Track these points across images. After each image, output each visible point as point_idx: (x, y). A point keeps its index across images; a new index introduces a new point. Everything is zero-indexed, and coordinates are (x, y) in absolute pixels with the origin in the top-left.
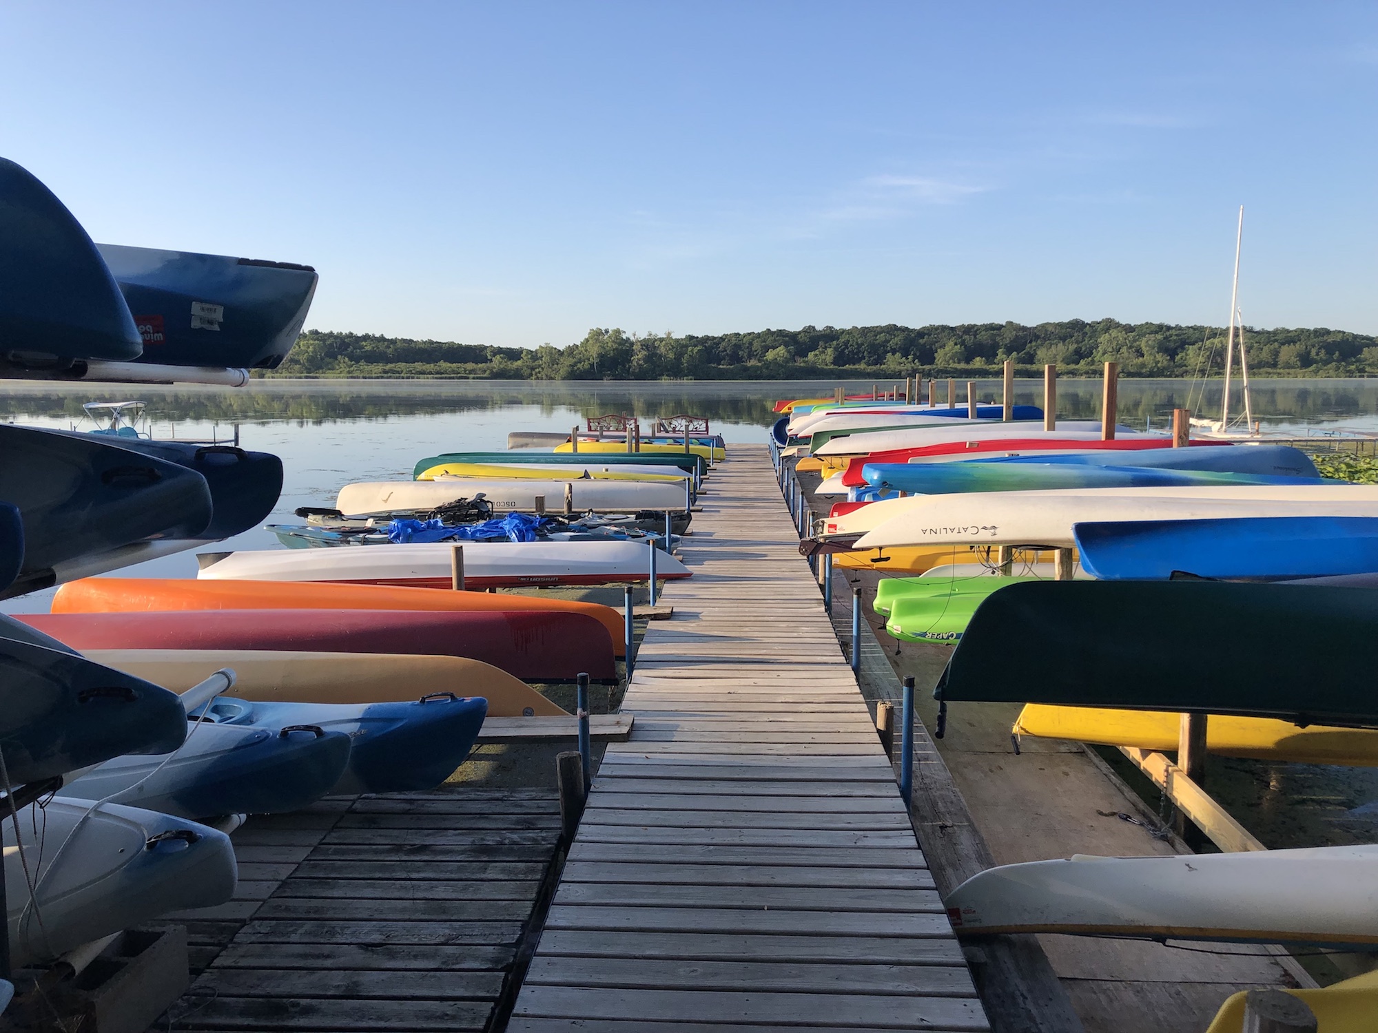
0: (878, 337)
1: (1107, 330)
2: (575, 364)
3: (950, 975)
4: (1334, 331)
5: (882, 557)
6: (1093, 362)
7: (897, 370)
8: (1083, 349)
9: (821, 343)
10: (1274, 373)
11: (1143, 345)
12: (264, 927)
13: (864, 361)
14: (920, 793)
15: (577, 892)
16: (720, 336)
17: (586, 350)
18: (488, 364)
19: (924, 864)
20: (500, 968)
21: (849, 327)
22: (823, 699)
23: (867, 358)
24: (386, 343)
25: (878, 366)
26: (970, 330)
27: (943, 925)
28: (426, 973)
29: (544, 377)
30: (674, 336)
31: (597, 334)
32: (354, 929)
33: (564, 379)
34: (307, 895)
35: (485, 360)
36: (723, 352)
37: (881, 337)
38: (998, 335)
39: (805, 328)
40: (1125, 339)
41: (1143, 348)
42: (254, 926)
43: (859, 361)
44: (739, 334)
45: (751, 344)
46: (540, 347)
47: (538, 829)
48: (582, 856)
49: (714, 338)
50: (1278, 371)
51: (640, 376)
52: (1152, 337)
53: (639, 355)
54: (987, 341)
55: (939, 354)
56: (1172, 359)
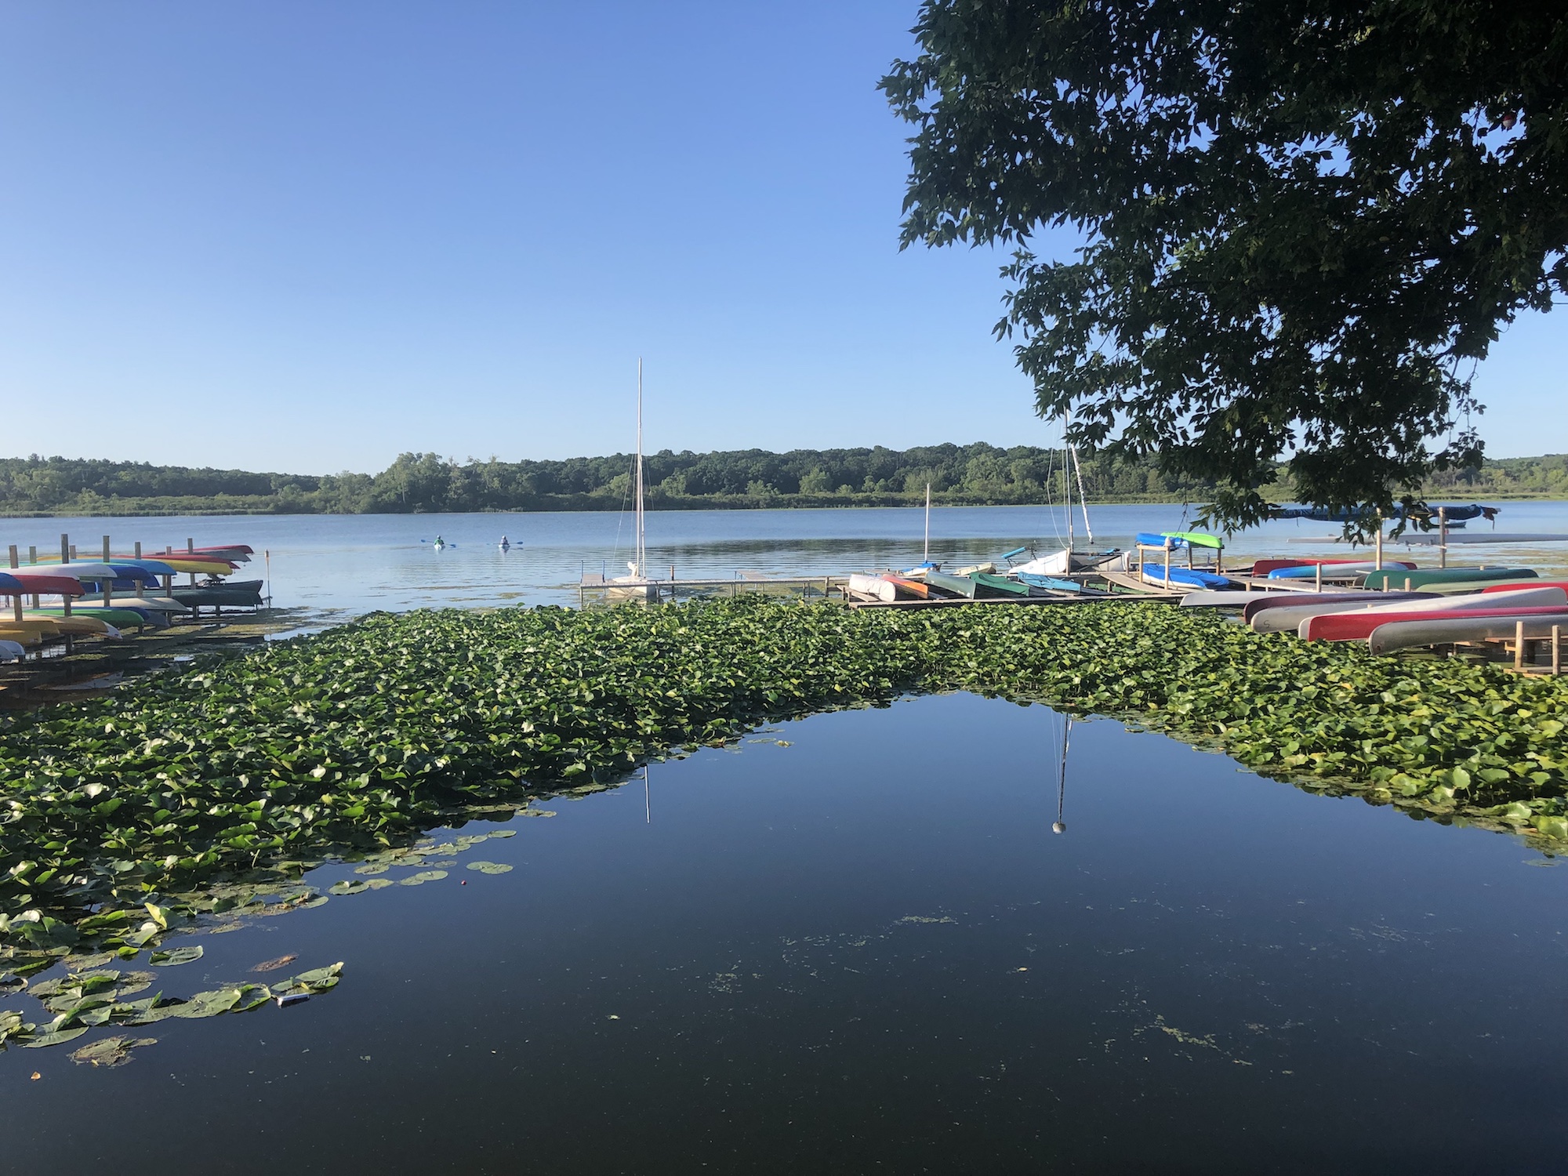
0: (738, 463)
1: (977, 454)
2: (380, 494)
6: (961, 490)
7: (755, 499)
8: (953, 474)
9: (676, 469)
11: (1012, 472)
13: (722, 489)
16: (562, 461)
17: (394, 479)
18: (273, 497)
21: (708, 452)
23: (725, 487)
24: (150, 472)
25: (736, 495)
26: (837, 455)
29: (341, 510)
30: (498, 460)
31: (408, 460)
33: (364, 512)
35: (272, 492)
36: (565, 479)
37: (742, 464)
38: (867, 461)
39: (660, 452)
40: (996, 463)
43: (717, 489)
44: (585, 459)
45: (597, 470)
49: (552, 464)
50: (1145, 495)
51: (459, 507)
52: (1022, 462)
53: (458, 485)
54: (854, 468)
55: (805, 481)
56: (1042, 484)
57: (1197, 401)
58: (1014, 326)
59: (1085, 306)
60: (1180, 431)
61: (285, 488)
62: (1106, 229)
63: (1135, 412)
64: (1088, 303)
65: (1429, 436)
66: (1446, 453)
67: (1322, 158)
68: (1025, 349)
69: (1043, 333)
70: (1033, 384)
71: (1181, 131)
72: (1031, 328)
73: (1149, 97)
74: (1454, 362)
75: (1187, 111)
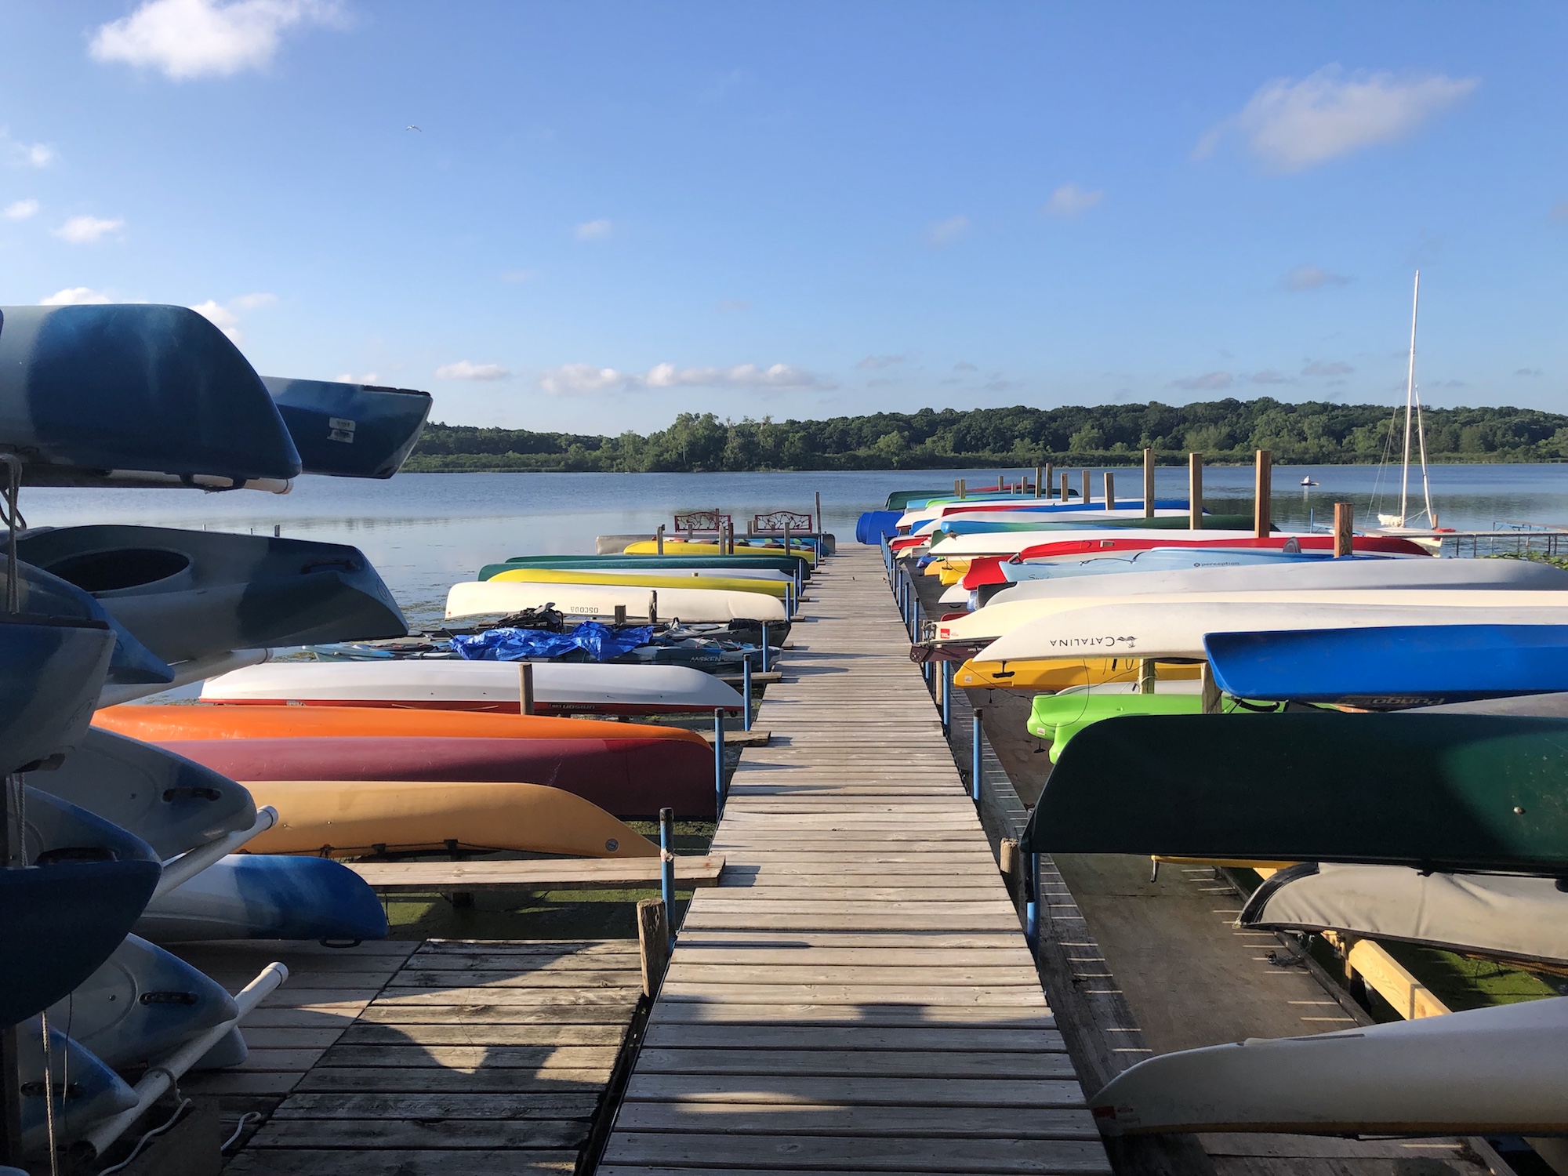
0: (1005, 420)
1: (1263, 411)
2: (662, 454)
3: (1083, 1150)
4: (1522, 411)
5: (1006, 671)
6: (1245, 449)
7: (1026, 458)
8: (1238, 431)
9: (940, 427)
10: (1456, 459)
11: (1305, 428)
12: (306, 1101)
13: (988, 447)
14: (1050, 943)
15: (661, 1059)
16: (826, 421)
17: (674, 438)
18: (563, 455)
19: (1053, 1023)
20: (573, 1143)
21: (971, 410)
22: (939, 836)
23: (992, 445)
24: (448, 431)
25: (1005, 453)
26: (1107, 411)
27: (1074, 1093)
28: (490, 1152)
29: (626, 468)
30: (773, 421)
31: (686, 420)
32: (408, 1102)
33: (648, 471)
34: (354, 1064)
35: (560, 450)
36: (828, 438)
37: (1007, 421)
38: (1142, 417)
40: (1286, 421)
41: (1306, 431)
42: (295, 1101)
43: (984, 446)
44: (846, 418)
45: (860, 429)
46: (622, 434)
47: (617, 987)
48: (666, 1018)
49: (819, 423)
50: (1460, 455)
51: (736, 467)
52: (1316, 418)
53: (734, 444)
54: (1129, 425)
55: (1075, 439)
56: (1340, 442)
61: (573, 447)
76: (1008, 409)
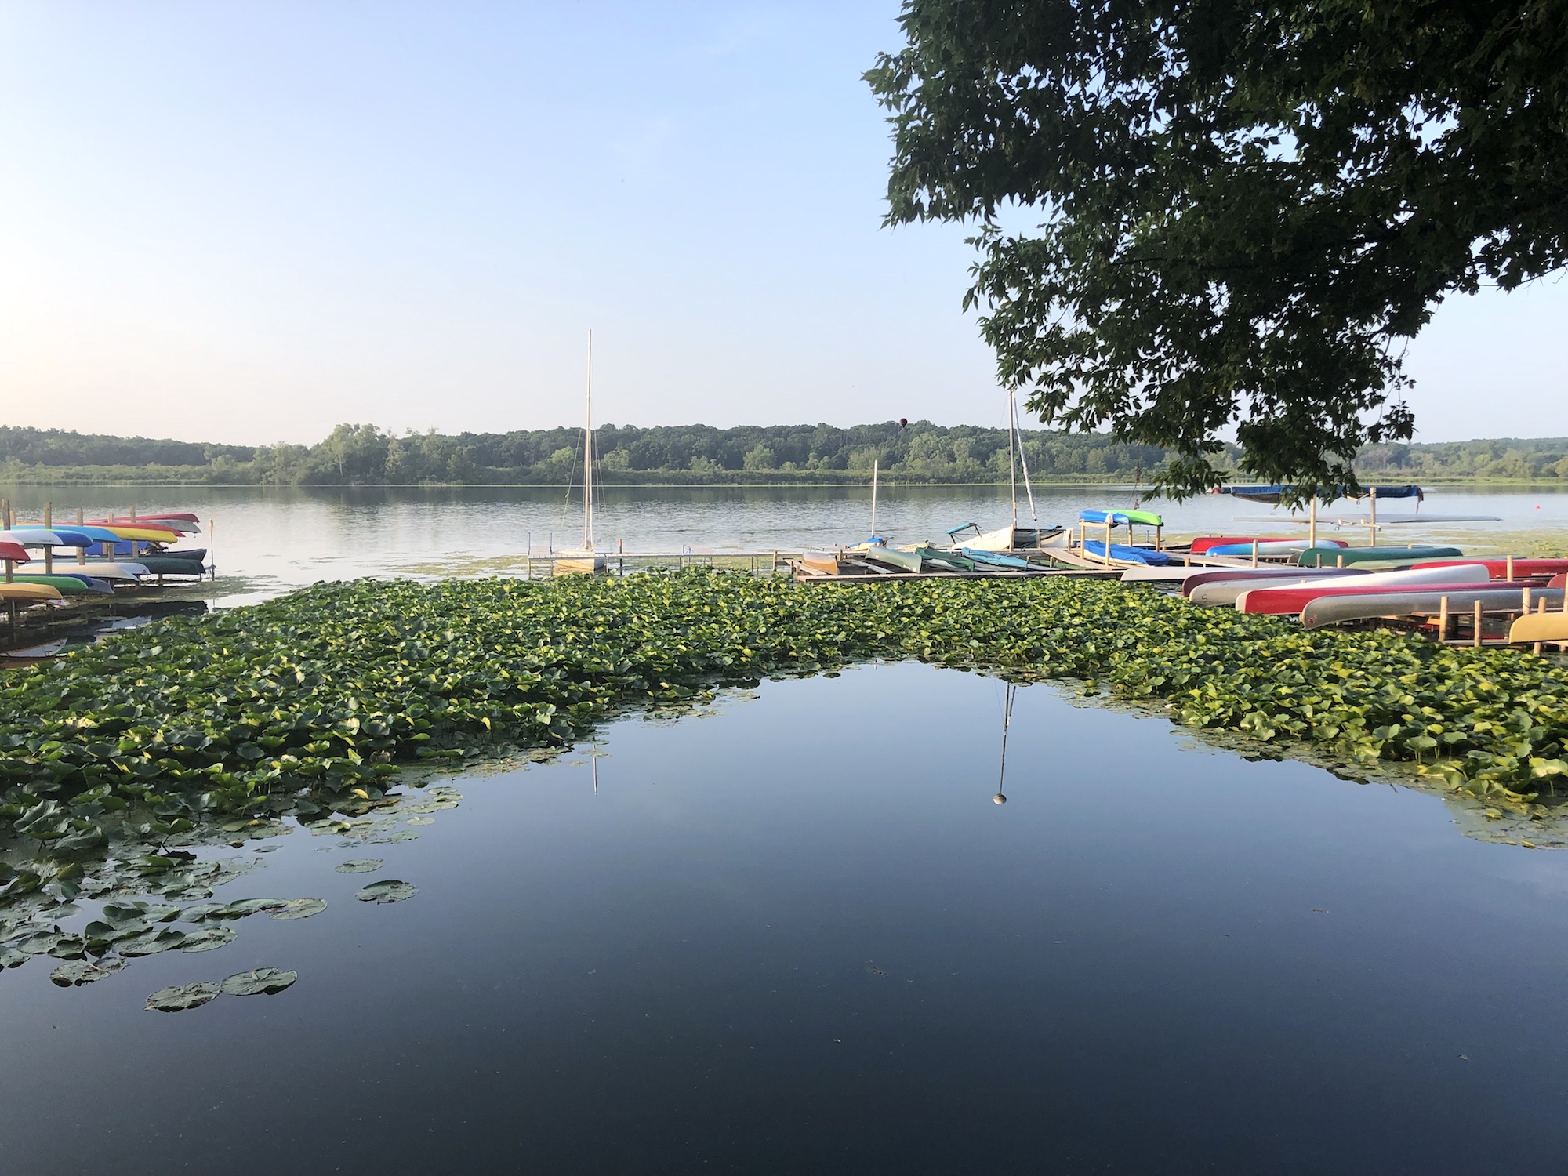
0: (684, 437)
1: (922, 433)
2: (316, 466)
6: (904, 467)
7: (702, 475)
8: (896, 452)
9: (619, 443)
11: (955, 450)
13: (666, 465)
16: (503, 434)
17: (330, 450)
18: (206, 467)
21: (651, 427)
23: (669, 462)
24: (78, 441)
25: (683, 470)
26: (780, 432)
29: (277, 481)
30: (437, 432)
31: (344, 431)
35: (205, 461)
36: (505, 452)
37: (687, 438)
38: (811, 438)
39: (603, 426)
40: (938, 442)
41: (956, 452)
43: (662, 464)
44: (526, 432)
45: (538, 443)
49: (493, 437)
50: (1085, 475)
51: (399, 480)
52: (965, 441)
53: (397, 457)
54: (799, 445)
55: (749, 458)
56: (983, 464)
57: (1149, 373)
58: (980, 297)
59: (1045, 280)
60: (1133, 400)
61: (219, 458)
62: (1067, 207)
63: (1091, 382)
64: (1049, 277)
65: (1362, 409)
66: (1379, 425)
67: (1270, 143)
68: (988, 320)
69: (1007, 304)
70: (996, 353)
71: (1142, 117)
72: (995, 300)
73: (1111, 84)
74: (1387, 340)
75: (1148, 98)
76: (687, 427)
